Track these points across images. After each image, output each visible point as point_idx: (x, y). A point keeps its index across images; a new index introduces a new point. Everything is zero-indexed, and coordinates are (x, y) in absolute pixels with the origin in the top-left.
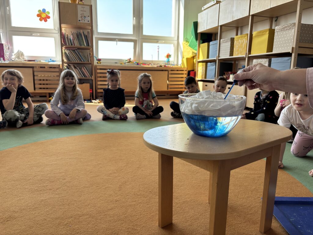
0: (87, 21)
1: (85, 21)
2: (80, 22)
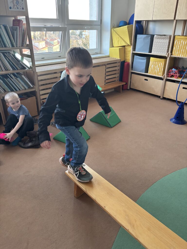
0: (21, 8)
1: (18, 8)
2: (12, 10)
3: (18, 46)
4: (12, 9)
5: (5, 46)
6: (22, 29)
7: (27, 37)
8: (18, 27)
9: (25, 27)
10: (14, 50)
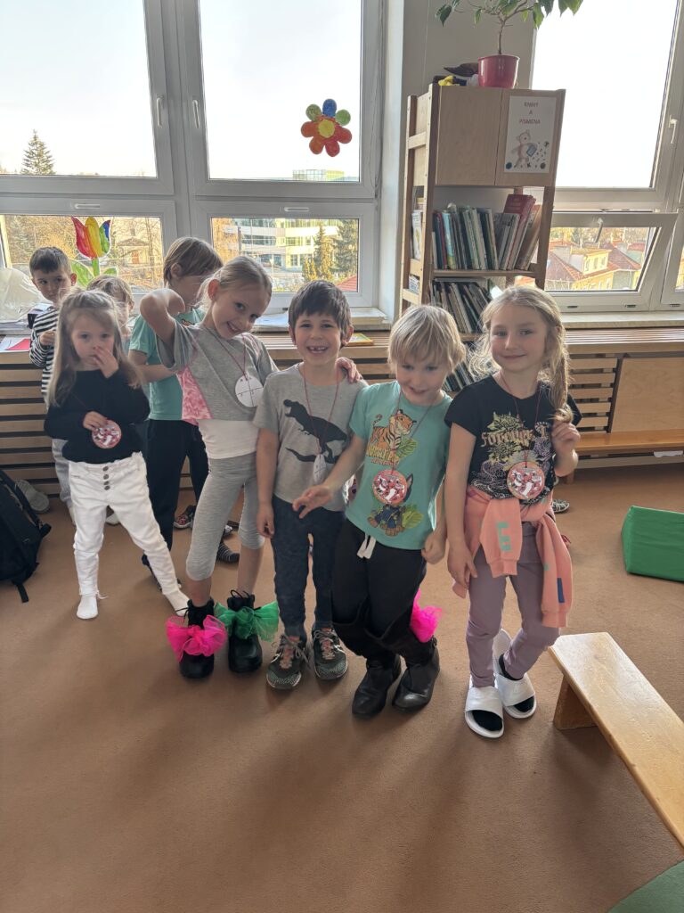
3: (505, 269)
4: (513, 167)
5: (470, 267)
6: (526, 222)
7: (535, 244)
8: (518, 216)
9: (536, 215)
10: (492, 278)
